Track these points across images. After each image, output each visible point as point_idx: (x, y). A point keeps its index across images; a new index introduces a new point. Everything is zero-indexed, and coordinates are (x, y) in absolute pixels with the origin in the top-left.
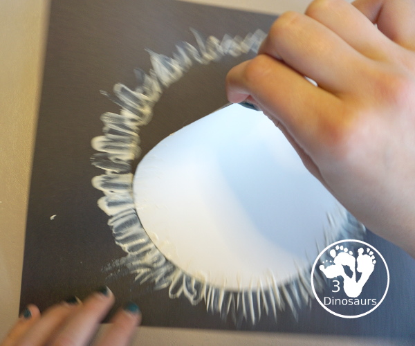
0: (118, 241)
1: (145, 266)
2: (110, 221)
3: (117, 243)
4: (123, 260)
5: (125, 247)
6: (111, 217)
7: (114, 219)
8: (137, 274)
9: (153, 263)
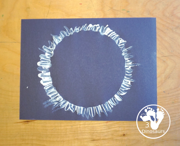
0: (48, 94)
1: (57, 101)
2: (45, 87)
3: (47, 95)
4: (50, 100)
5: (50, 96)
6: (45, 86)
7: (46, 87)
8: (54, 104)
9: (59, 100)
